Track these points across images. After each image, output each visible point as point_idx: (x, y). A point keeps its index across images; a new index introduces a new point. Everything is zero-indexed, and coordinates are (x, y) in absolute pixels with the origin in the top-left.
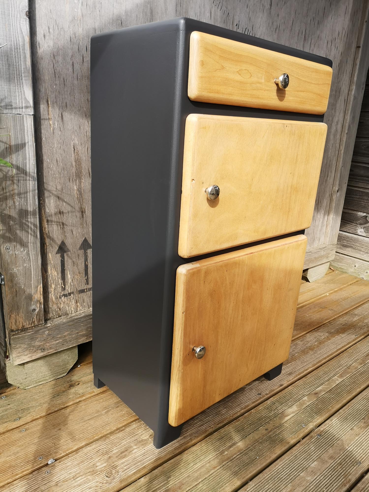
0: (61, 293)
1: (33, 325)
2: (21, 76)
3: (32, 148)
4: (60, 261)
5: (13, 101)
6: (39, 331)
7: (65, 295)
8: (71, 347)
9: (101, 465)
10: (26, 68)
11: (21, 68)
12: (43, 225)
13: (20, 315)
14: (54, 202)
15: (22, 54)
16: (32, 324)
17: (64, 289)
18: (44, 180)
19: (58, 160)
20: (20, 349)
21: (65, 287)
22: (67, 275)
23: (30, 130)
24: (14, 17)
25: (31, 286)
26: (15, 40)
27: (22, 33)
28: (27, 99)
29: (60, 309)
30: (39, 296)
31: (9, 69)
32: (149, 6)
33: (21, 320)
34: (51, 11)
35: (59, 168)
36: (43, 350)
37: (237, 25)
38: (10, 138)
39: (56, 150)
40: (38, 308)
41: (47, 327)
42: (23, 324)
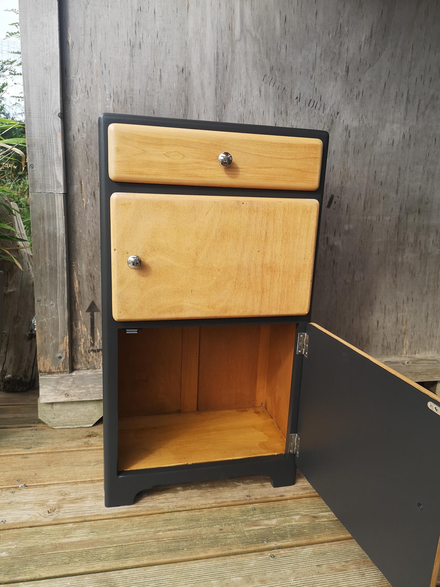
0: (90, 348)
1: (59, 371)
2: (54, 163)
3: (62, 220)
4: (90, 319)
5: (47, 183)
6: (63, 377)
7: (94, 351)
8: (94, 399)
9: (52, 503)
10: (58, 157)
11: (54, 157)
12: (75, 285)
13: (47, 360)
14: (85, 266)
15: (54, 146)
16: (57, 370)
17: (93, 345)
18: (77, 248)
19: (90, 231)
20: (46, 390)
21: (94, 343)
22: (96, 332)
23: (60, 206)
24: (49, 118)
25: (58, 336)
26: (49, 135)
27: (55, 130)
28: (59, 181)
29: (88, 363)
30: (65, 346)
31: (44, 158)
32: (183, 94)
33: (48, 364)
34: (84, 109)
35: (90, 238)
36: (67, 395)
37: (297, 98)
38: (43, 212)
39: (88, 222)
40: (64, 357)
41: (72, 376)
42: (50, 368)
